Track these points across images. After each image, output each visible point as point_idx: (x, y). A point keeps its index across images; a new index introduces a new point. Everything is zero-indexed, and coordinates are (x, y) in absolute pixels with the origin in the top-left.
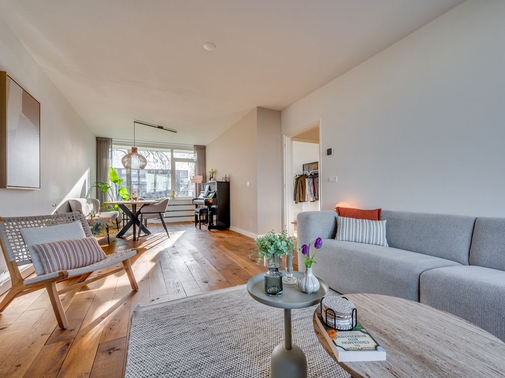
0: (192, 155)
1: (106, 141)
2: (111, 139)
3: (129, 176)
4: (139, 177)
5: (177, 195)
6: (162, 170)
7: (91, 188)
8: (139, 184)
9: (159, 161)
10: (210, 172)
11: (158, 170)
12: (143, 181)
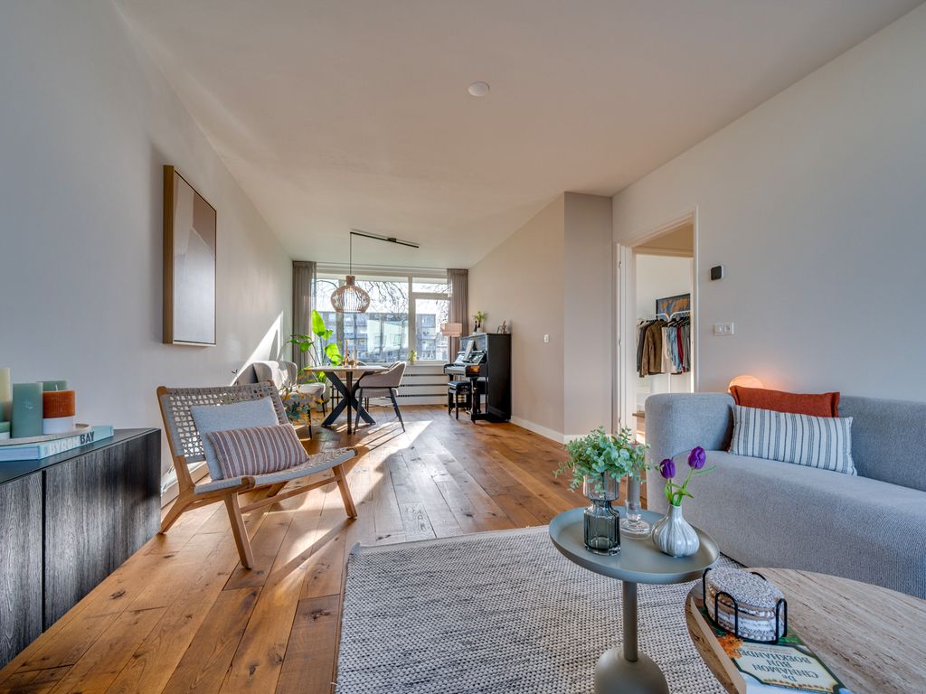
0: (444, 287)
1: (307, 267)
2: (315, 263)
3: (340, 325)
4: (356, 327)
5: (418, 358)
6: (393, 314)
7: (285, 345)
8: (355, 339)
9: (389, 298)
10: (477, 317)
11: (387, 314)
12: (362, 332)
